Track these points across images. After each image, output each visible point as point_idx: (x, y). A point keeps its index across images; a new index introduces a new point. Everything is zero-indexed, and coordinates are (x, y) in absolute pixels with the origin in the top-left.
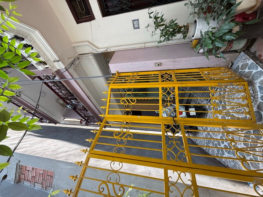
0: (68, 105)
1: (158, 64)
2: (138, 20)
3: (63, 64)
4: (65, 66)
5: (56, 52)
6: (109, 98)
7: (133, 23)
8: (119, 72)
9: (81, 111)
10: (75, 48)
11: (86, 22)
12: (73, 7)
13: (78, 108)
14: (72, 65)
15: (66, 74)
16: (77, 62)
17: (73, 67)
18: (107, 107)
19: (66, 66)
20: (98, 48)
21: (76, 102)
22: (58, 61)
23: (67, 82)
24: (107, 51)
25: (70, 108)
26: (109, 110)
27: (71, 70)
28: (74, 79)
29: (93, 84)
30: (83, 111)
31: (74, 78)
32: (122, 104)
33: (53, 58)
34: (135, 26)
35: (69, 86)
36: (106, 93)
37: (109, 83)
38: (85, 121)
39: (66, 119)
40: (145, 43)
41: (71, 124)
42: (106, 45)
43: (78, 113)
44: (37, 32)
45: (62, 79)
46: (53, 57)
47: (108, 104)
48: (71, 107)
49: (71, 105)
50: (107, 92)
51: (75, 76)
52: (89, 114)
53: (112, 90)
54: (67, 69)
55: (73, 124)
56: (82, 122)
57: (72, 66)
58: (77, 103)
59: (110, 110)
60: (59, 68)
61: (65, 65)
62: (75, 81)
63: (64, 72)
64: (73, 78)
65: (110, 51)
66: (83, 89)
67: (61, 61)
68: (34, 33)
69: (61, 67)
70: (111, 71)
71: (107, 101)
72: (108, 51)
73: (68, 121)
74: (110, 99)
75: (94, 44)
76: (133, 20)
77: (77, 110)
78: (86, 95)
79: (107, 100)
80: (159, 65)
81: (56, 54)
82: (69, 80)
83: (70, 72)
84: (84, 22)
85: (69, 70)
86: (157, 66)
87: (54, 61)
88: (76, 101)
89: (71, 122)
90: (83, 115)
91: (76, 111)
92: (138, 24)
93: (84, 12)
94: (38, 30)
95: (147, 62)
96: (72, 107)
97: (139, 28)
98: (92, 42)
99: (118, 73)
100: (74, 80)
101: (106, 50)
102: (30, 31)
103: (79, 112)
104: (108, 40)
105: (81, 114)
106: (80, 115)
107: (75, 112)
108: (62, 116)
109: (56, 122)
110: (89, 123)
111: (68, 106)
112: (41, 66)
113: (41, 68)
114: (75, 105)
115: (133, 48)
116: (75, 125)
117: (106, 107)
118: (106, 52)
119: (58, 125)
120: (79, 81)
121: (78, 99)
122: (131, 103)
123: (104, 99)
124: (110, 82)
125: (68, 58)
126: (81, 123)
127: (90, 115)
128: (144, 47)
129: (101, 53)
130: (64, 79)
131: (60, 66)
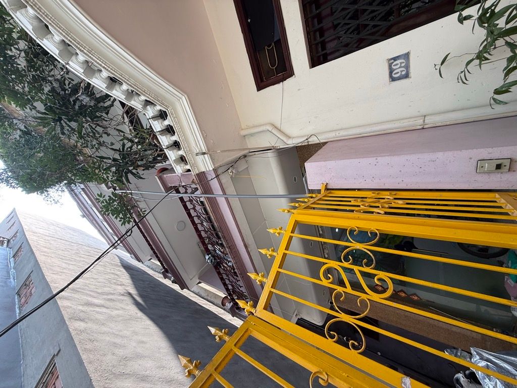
0: (208, 255)
1: (499, 162)
2: (407, 56)
3: (212, 161)
4: (215, 167)
5: (205, 138)
6: (282, 250)
7: (390, 65)
8: (329, 187)
9: (227, 276)
10: (245, 139)
11: (274, 85)
12: (257, 60)
13: (224, 266)
14: (229, 169)
15: (215, 184)
16: (242, 166)
17: (231, 172)
18: (269, 282)
19: (216, 165)
20: (289, 137)
21: (221, 252)
22: (204, 154)
23: (213, 202)
24: (308, 142)
25: (208, 261)
26: (271, 293)
27: (225, 179)
28: (226, 196)
29: (265, 220)
30: (231, 278)
31: (226, 194)
32: (325, 283)
33: (198, 148)
34: (394, 73)
35: (214, 212)
36: (279, 234)
37: (295, 208)
38: (232, 303)
39: (203, 285)
40: (425, 116)
41: (209, 298)
42: (309, 130)
43: (222, 279)
44: (184, 100)
45: (205, 194)
46: (198, 146)
47: (275, 268)
48: (211, 261)
49: (213, 256)
50: (281, 229)
51: (231, 190)
52: (241, 289)
53: (300, 227)
54: (218, 175)
55: (212, 300)
56: (225, 301)
57: (229, 171)
58: (222, 255)
59: (276, 294)
60: (203, 170)
61: (214, 165)
62: (227, 199)
63: (212, 179)
64: (224, 193)
65: (318, 142)
66: (239, 223)
67: (210, 155)
68: (179, 100)
69: (207, 168)
70: (308, 183)
71: (273, 257)
72: (310, 143)
73: (206, 290)
74: (285, 255)
75: (283, 128)
76: (392, 59)
77: (222, 271)
78: (243, 240)
79: (275, 254)
80: (499, 167)
81: (205, 142)
82: (217, 198)
83: (223, 181)
84: (271, 85)
85: (222, 177)
86: (489, 172)
87: (197, 154)
88: (222, 250)
89: (210, 295)
90: (230, 287)
91: (219, 273)
92: (407, 67)
93: (274, 68)
94: (187, 96)
95: (440, 155)
96: (213, 261)
97: (407, 76)
98: (278, 126)
99: (327, 189)
100: (225, 198)
101: (307, 139)
102: (174, 97)
103: (225, 276)
104: (316, 117)
105: (227, 282)
106: (225, 284)
107: (217, 275)
108: (197, 277)
109: (183, 286)
110: (237, 311)
111: (207, 257)
112: (180, 166)
113: (179, 169)
114: (219, 257)
115: (383, 132)
116: (214, 304)
117: (264, 280)
118: (306, 144)
119: (185, 292)
120: (235, 203)
121: (225, 246)
122: (366, 293)
123: (269, 250)
124: (297, 205)
125: (222, 151)
126: (223, 304)
127: (243, 293)
128: (420, 127)
129: (293, 147)
130: (209, 194)
131: (205, 165)
